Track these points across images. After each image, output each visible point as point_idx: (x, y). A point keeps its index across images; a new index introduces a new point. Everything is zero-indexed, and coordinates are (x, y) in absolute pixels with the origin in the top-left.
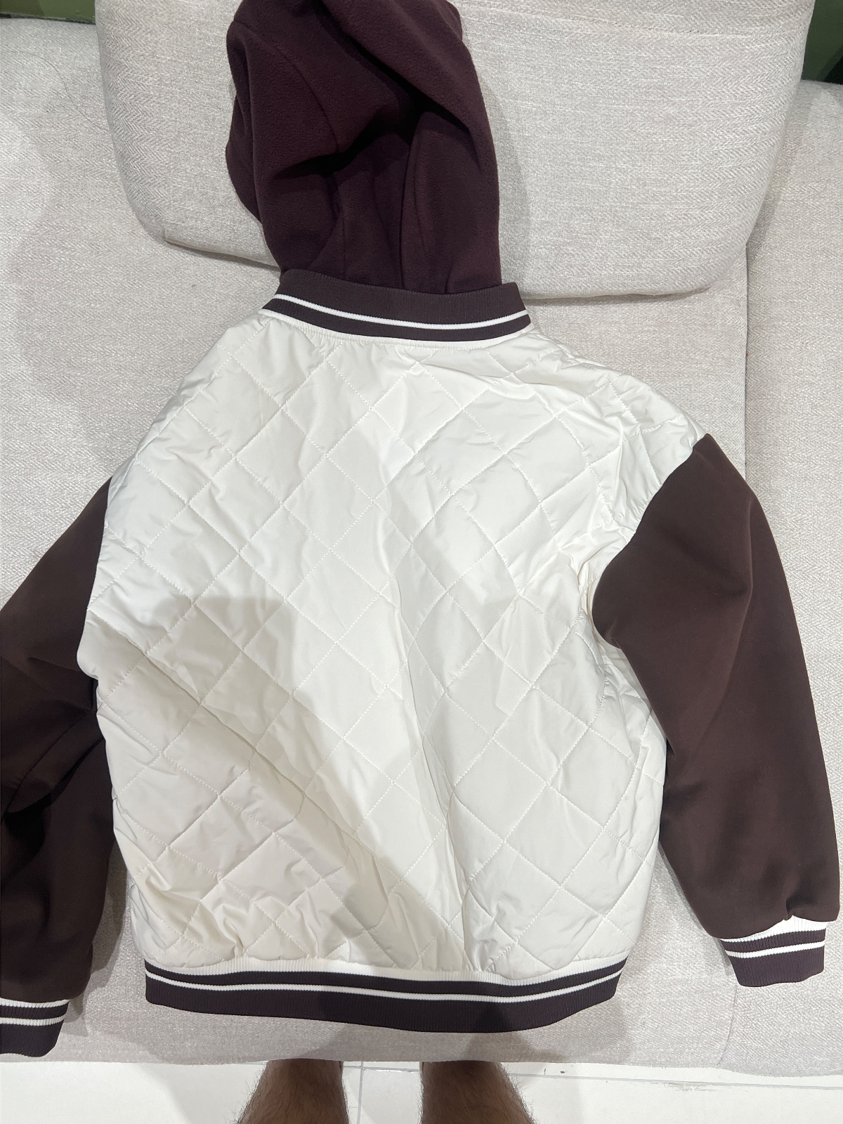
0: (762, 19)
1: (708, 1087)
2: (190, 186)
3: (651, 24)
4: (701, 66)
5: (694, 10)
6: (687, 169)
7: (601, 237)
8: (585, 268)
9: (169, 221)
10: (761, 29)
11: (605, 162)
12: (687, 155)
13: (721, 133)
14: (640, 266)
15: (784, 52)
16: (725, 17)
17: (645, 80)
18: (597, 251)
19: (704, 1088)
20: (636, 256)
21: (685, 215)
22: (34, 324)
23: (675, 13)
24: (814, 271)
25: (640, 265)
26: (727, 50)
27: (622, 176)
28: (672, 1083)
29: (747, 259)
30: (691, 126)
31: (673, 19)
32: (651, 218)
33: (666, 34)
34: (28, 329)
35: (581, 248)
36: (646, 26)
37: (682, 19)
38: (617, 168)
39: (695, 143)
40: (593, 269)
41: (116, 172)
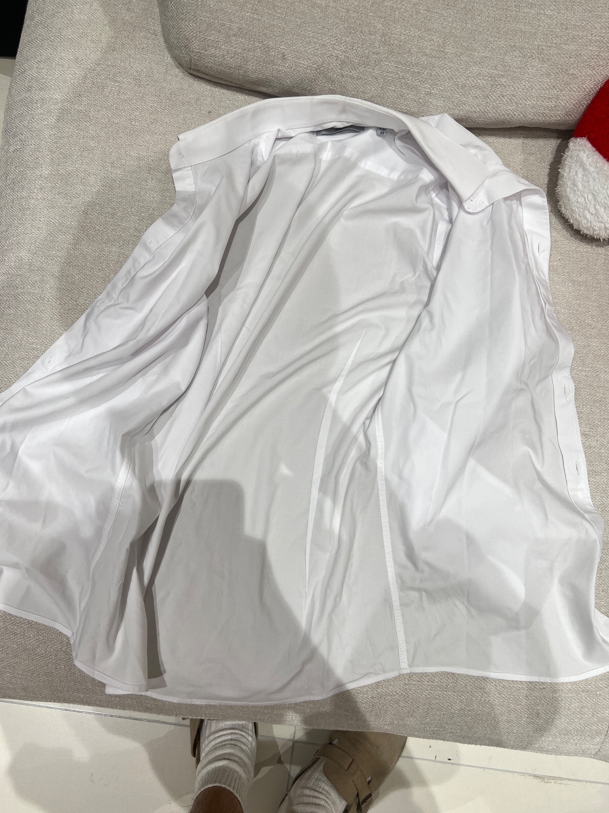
1: (564, 782)
2: (212, 19)
7: (529, 71)
8: (514, 98)
9: (195, 50)
11: (536, 9)
12: (601, 7)
14: (558, 99)
18: (524, 83)
19: (561, 782)
20: (556, 89)
21: (597, 56)
22: (89, 134)
25: (558, 97)
27: (549, 21)
28: (536, 776)
32: (570, 57)
34: (84, 138)
35: (512, 80)
38: (545, 14)
40: (520, 99)
41: (159, 29)
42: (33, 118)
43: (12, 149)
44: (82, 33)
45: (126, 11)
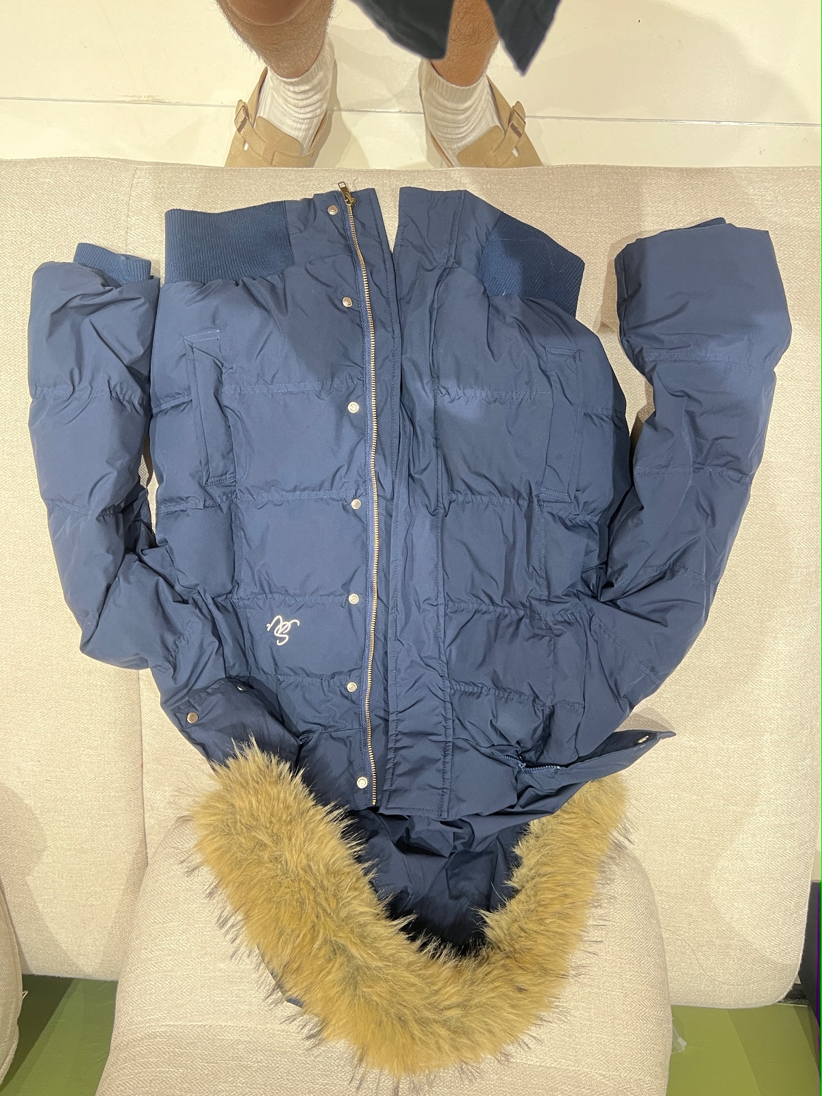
0: (155, 1037)
1: (130, 99)
3: (242, 1031)
4: (200, 1000)
5: (209, 1043)
6: (206, 921)
10: (155, 1029)
12: (207, 932)
13: (181, 949)
15: (134, 1012)
16: (184, 1038)
17: (243, 987)
19: (134, 98)
23: (224, 1040)
24: (92, 836)
26: (181, 1013)
28: (163, 101)
29: (146, 841)
30: (206, 954)
31: (225, 1035)
33: (229, 1024)
36: (246, 1029)
37: (218, 1035)
39: (201, 941)
41: (657, 898)
42: (786, 795)
43: (807, 761)
44: (738, 888)
45: (694, 914)
